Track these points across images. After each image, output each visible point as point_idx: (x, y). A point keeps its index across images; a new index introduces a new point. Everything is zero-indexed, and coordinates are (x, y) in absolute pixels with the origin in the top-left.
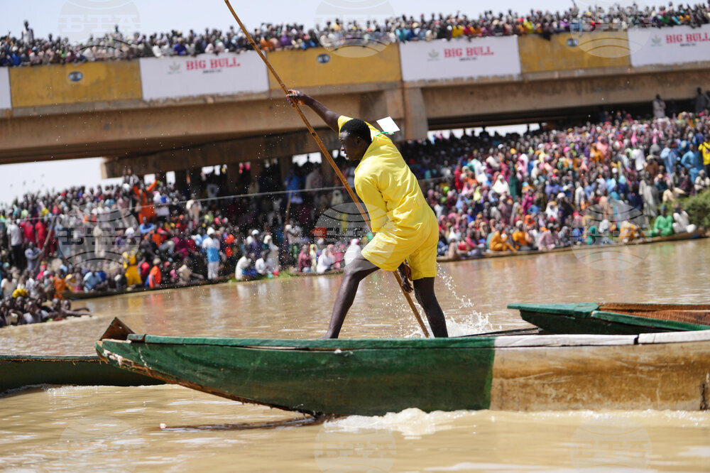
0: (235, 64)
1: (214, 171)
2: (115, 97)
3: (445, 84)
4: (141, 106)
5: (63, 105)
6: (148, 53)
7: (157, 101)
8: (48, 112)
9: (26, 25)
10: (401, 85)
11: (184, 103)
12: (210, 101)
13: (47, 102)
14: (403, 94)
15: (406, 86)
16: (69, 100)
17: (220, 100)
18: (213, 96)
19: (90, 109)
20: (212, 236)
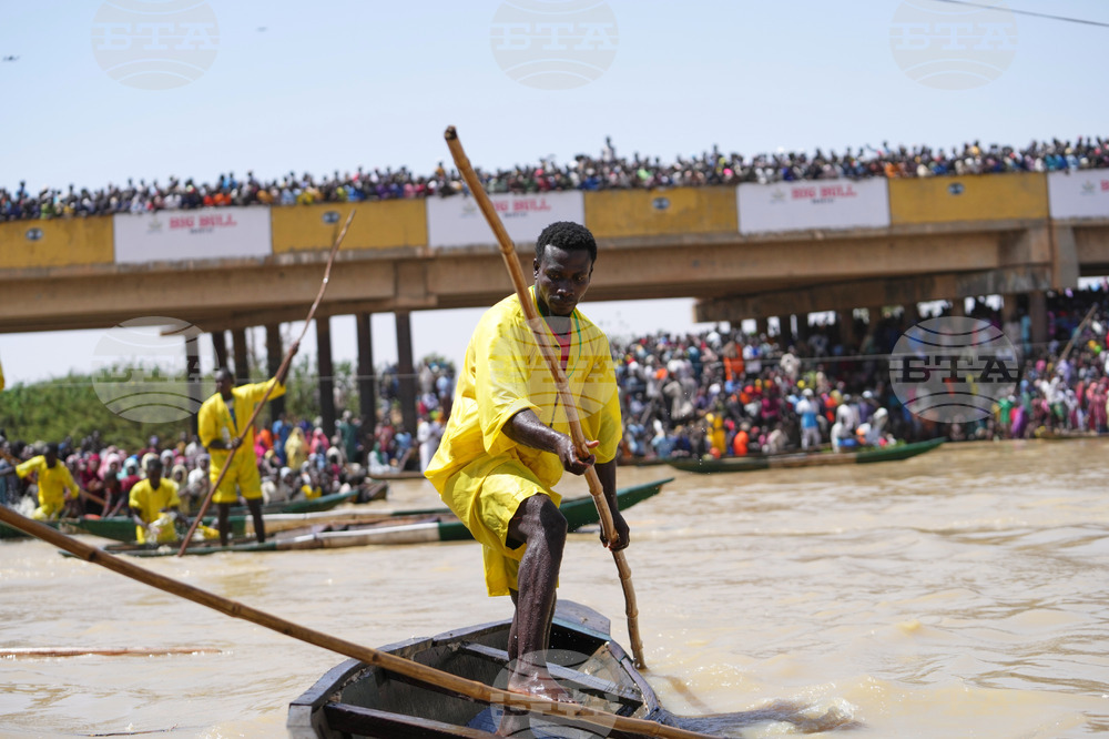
0: (850, 193)
1: (827, 318)
2: (706, 228)
3: (1101, 223)
4: (737, 240)
5: (646, 237)
6: (751, 177)
7: (756, 235)
8: (627, 244)
9: (608, 141)
10: (1048, 223)
11: (788, 238)
12: (819, 236)
13: (627, 232)
14: (1051, 235)
15: (1055, 224)
16: (653, 232)
17: (829, 236)
18: (823, 231)
19: (676, 242)
20: (808, 398)
